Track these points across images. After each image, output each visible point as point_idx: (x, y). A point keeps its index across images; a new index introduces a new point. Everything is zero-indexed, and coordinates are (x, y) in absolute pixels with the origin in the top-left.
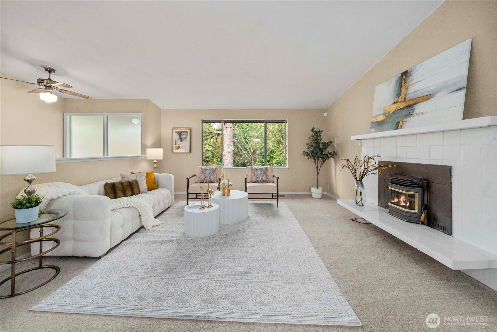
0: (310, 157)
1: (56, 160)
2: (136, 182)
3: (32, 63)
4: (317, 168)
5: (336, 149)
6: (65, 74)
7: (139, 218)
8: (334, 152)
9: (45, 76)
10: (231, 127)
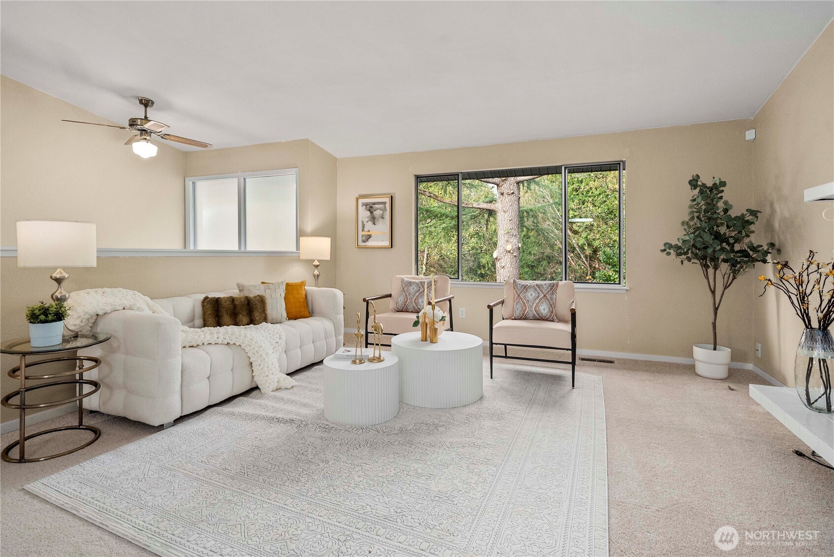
0: (689, 259)
1: (97, 251)
2: (262, 300)
3: (122, 93)
4: (713, 292)
5: (779, 235)
6: (167, 107)
7: (250, 367)
8: (772, 245)
9: (138, 112)
10: (513, 193)
